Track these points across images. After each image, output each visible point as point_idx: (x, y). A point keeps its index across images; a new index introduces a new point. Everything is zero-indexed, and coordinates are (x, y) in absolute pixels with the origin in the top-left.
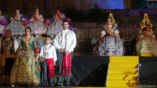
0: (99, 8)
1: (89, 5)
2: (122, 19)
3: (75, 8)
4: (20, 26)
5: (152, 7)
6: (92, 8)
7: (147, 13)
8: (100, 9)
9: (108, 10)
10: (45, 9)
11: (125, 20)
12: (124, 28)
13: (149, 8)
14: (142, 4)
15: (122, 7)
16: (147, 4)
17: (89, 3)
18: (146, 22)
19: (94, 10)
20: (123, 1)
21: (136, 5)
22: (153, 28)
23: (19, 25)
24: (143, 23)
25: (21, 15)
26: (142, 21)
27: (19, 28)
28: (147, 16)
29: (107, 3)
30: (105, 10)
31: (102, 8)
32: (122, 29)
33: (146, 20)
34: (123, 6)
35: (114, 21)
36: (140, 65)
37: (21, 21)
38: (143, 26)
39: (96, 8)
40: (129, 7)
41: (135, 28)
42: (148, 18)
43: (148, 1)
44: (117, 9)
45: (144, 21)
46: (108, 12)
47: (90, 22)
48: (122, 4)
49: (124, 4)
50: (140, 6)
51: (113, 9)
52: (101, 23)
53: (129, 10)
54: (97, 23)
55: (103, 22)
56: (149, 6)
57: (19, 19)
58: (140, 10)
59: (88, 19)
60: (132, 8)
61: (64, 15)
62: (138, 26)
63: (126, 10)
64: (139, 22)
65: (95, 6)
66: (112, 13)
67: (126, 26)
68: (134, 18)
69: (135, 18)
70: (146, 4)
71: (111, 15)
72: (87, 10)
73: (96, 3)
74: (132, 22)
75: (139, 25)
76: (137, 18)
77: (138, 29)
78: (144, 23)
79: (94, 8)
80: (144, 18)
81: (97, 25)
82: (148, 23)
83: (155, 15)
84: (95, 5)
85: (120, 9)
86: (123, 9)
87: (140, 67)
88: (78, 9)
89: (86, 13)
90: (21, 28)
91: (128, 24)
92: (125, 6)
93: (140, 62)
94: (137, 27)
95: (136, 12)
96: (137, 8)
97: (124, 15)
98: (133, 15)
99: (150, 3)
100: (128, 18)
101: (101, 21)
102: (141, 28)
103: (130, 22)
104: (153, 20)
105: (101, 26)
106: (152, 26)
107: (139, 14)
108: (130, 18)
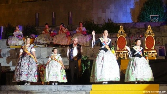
0: (112, 22)
1: (104, 20)
2: (130, 31)
3: (93, 23)
4: (48, 37)
5: (154, 21)
6: (106, 22)
8: (113, 23)
9: (119, 23)
10: (69, 24)
11: (133, 31)
12: (132, 37)
14: (146, 18)
15: (130, 21)
16: (150, 18)
17: (104, 18)
18: (149, 32)
19: (108, 24)
20: (132, 17)
21: (142, 20)
22: (155, 37)
23: (48, 35)
25: (50, 29)
26: (146, 32)
27: (47, 38)
28: (150, 28)
29: (119, 18)
30: (117, 24)
31: (114, 22)
32: (130, 39)
33: (149, 30)
35: (124, 32)
37: (50, 33)
38: (147, 35)
39: (110, 22)
40: (136, 21)
41: (141, 37)
42: (151, 29)
43: (151, 16)
44: (126, 22)
45: (148, 31)
46: (119, 25)
48: (130, 19)
49: (132, 19)
51: (123, 23)
52: (113, 34)
53: (136, 23)
54: (111, 34)
55: (115, 33)
56: (152, 20)
57: (49, 32)
58: (144, 23)
60: (138, 22)
61: (84, 28)
63: (134, 23)
64: (144, 32)
66: (122, 25)
67: (133, 36)
68: (140, 30)
69: (141, 29)
70: (149, 19)
71: (121, 27)
72: (102, 24)
73: (110, 18)
74: (138, 33)
75: (144, 35)
76: (142, 29)
78: (148, 33)
79: (108, 22)
80: (148, 29)
81: (110, 35)
82: (151, 33)
83: (156, 27)
84: (108, 20)
85: (128, 23)
86: (132, 22)
88: (95, 23)
89: (101, 26)
90: (49, 38)
91: (135, 34)
94: (143, 37)
95: (141, 25)
96: (142, 22)
97: (132, 28)
98: (139, 27)
99: (153, 17)
100: (135, 29)
101: (113, 32)
102: (145, 37)
103: (137, 33)
104: (155, 30)
105: (114, 36)
106: (154, 35)
107: (144, 27)
108: (136, 30)
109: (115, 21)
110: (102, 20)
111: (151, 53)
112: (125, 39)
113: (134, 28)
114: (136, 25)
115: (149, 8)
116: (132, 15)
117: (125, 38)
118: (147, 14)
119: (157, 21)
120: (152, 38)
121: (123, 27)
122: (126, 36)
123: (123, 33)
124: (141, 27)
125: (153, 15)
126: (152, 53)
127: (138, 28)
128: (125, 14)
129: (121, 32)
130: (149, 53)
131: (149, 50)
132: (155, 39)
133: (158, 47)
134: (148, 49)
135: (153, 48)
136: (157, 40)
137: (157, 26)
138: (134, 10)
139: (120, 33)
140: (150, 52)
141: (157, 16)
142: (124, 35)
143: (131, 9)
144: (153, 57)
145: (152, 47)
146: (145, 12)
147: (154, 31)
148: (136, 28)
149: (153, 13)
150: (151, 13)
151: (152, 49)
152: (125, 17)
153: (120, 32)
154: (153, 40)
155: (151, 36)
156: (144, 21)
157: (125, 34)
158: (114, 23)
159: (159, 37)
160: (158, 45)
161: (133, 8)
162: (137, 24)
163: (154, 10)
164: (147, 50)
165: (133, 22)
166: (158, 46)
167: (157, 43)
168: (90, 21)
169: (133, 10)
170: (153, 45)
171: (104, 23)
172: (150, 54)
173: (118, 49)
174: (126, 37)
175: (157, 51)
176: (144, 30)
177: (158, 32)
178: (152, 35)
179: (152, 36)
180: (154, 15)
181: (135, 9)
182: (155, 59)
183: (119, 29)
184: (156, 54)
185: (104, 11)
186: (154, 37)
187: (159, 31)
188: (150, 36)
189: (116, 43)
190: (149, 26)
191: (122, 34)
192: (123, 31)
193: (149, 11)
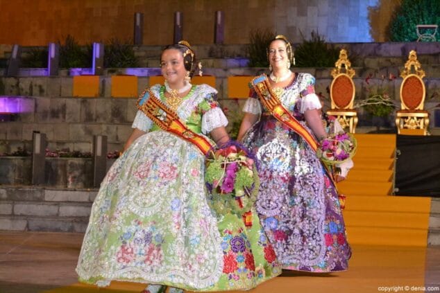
0: (321, 39)
1: (301, 34)
2: (366, 62)
5: (427, 39)
6: (307, 39)
7: (416, 50)
8: (323, 41)
9: (339, 43)
10: (215, 42)
11: (373, 63)
12: (368, 78)
13: (420, 41)
14: (407, 33)
15: (367, 38)
16: (416, 32)
17: (301, 30)
18: (413, 66)
19: (310, 44)
20: (371, 28)
21: (396, 36)
22: (426, 81)
24: (406, 69)
26: (404, 66)
28: (414, 56)
29: (339, 30)
30: (333, 45)
31: (327, 40)
32: (365, 82)
33: (412, 63)
34: (370, 37)
35: (350, 65)
36: (399, 151)
38: (406, 74)
39: (315, 39)
40: (382, 39)
41: (391, 80)
42: (416, 59)
43: (419, 28)
44: (357, 41)
45: (408, 65)
46: (338, 48)
48: (367, 34)
49: (370, 32)
50: (404, 37)
51: (349, 42)
52: (325, 69)
53: (380, 44)
54: (317, 70)
55: (328, 66)
56: (420, 36)
58: (401, 45)
60: (386, 41)
62: (398, 76)
63: (376, 44)
64: (399, 68)
65: (313, 36)
66: (345, 49)
67: (371, 75)
68: (389, 61)
69: (392, 60)
70: (414, 33)
71: (342, 52)
72: (297, 44)
73: (316, 31)
74: (385, 67)
75: (399, 74)
76: (395, 60)
77: (396, 81)
78: (409, 68)
79: (311, 39)
80: (408, 59)
81: (316, 73)
82: (416, 68)
83: (430, 55)
84: (312, 34)
85: (362, 43)
86: (370, 41)
87: (397, 156)
91: (376, 71)
92: (373, 37)
93: (398, 146)
94: (395, 78)
95: (394, 49)
96: (397, 41)
97: (370, 55)
98: (388, 55)
99: (423, 30)
100: (377, 59)
101: (324, 65)
102: (402, 79)
103: (382, 68)
104: (428, 63)
105: (325, 74)
106: (424, 75)
107: (399, 53)
108: (381, 60)
109: (329, 38)
110: (298, 34)
111: (415, 118)
112: (351, 83)
113: (374, 55)
114: (380, 49)
115: (416, 7)
116: (372, 25)
117: (351, 80)
118: (408, 22)
119: (433, 41)
120: (419, 81)
121: (347, 53)
122: (354, 74)
123: (346, 67)
124: (392, 54)
125: (424, 24)
126: (418, 118)
127: (386, 57)
128: (354, 21)
129: (343, 66)
130: (409, 118)
131: (408, 112)
132: (427, 85)
133: (433, 106)
134: (408, 108)
135: (421, 107)
136: (430, 87)
137: (432, 52)
138: (377, 11)
139: (340, 67)
140: (413, 118)
141: (435, 28)
142: (349, 73)
143: (369, 8)
144: (418, 128)
145: (418, 105)
146: (406, 16)
147: (425, 65)
148: (380, 56)
149: (423, 21)
150: (418, 20)
151: (417, 109)
152: (354, 29)
153: (338, 64)
154: (422, 87)
155: (416, 78)
156: (400, 39)
157: (351, 70)
158: (326, 44)
159: (435, 81)
160: (433, 99)
161: (376, 7)
162: (383, 45)
163: (426, 13)
164: (406, 111)
165: (373, 40)
166: (434, 101)
167: (430, 95)
168: (267, 34)
169: (375, 10)
170: (421, 99)
171: (302, 42)
172: (413, 121)
173: (333, 107)
174: (353, 79)
175: (429, 114)
176: (399, 61)
177: (434, 67)
178: (419, 74)
179: (418, 77)
180: (428, 24)
181: (379, 9)
182: (425, 134)
183: (337, 58)
184: (427, 121)
185: (302, 13)
186: (423, 79)
187: (437, 65)
188: (413, 77)
189: (329, 92)
190: (412, 52)
191: (343, 70)
192: (347, 63)
193: (415, 14)
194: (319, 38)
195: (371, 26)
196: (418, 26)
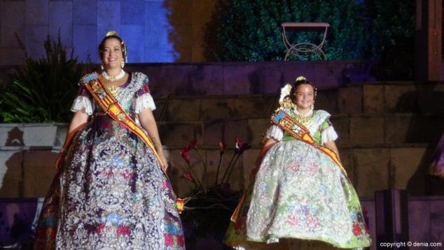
0: (68, 58)
1: (20, 43)
2: (171, 109)
8: (73, 62)
13: (290, 58)
14: (256, 39)
20: (171, 28)
21: (229, 45)
34: (170, 47)
39: (55, 59)
40: (197, 55)
41: (239, 151)
43: (287, 28)
47: (28, 122)
49: (171, 37)
50: (248, 48)
56: (290, 49)
58: (248, 68)
59: (19, 110)
64: (250, 121)
65: (48, 50)
69: (230, 101)
70: (271, 40)
73: (54, 36)
77: (247, 155)
79: (46, 57)
84: (47, 44)
86: (172, 60)
91: (198, 130)
92: (176, 48)
96: (234, 59)
98: (220, 92)
99: (294, 33)
100: (197, 103)
103: (211, 124)
107: (245, 88)
116: (173, 20)
118: (257, 14)
127: (218, 97)
128: (133, 12)
141: (322, 29)
148: (202, 95)
149: (291, 11)
150: (280, 10)
156: (240, 55)
165: (179, 57)
180: (302, 21)
194: (63, 54)
195: (172, 24)
196: (284, 25)
